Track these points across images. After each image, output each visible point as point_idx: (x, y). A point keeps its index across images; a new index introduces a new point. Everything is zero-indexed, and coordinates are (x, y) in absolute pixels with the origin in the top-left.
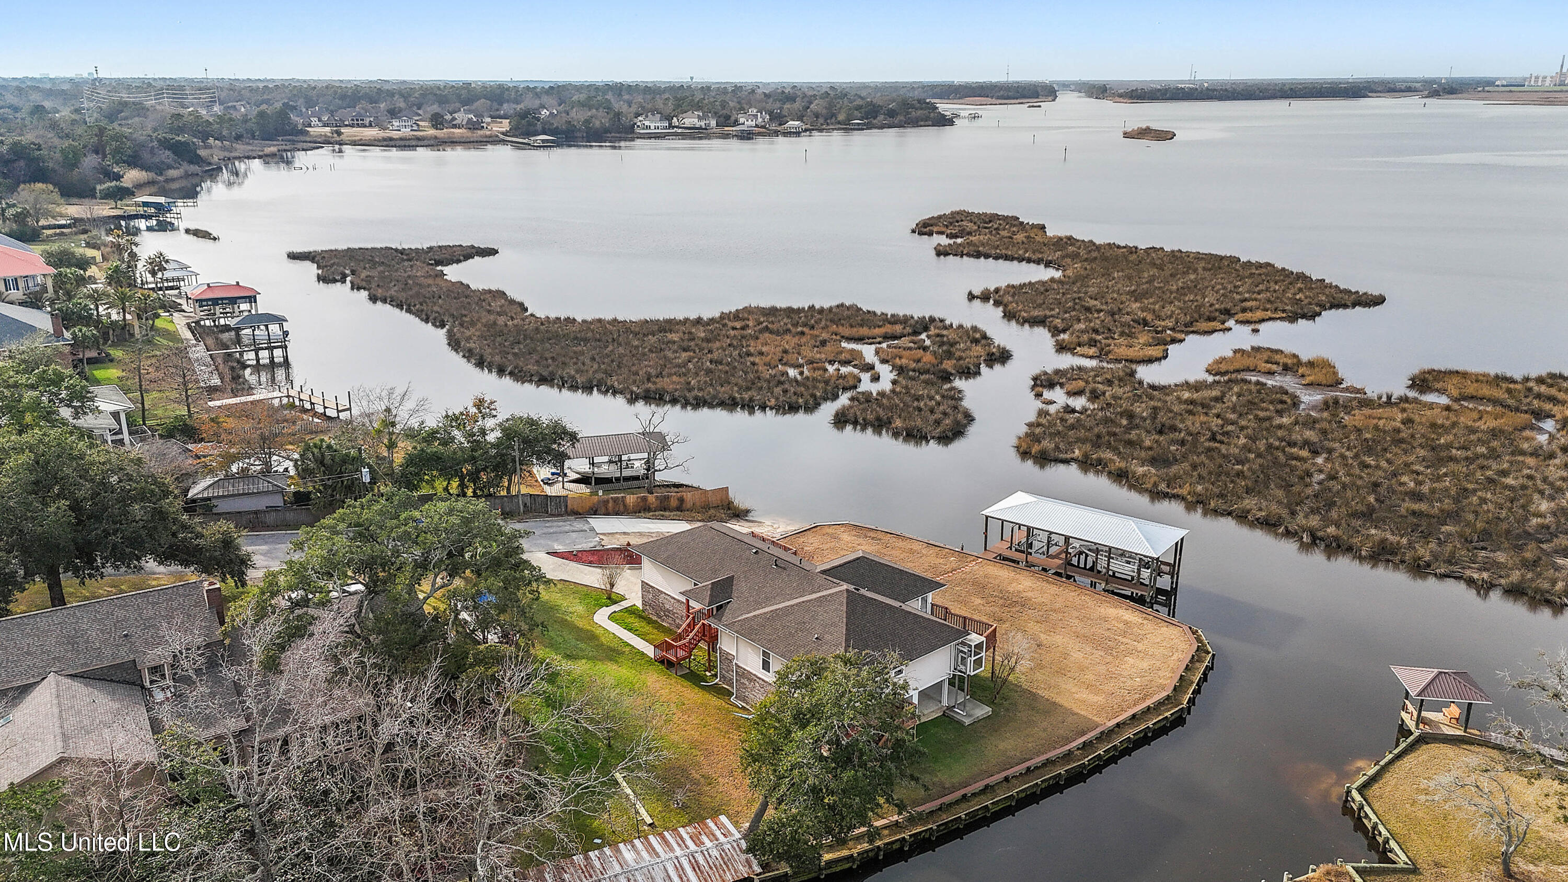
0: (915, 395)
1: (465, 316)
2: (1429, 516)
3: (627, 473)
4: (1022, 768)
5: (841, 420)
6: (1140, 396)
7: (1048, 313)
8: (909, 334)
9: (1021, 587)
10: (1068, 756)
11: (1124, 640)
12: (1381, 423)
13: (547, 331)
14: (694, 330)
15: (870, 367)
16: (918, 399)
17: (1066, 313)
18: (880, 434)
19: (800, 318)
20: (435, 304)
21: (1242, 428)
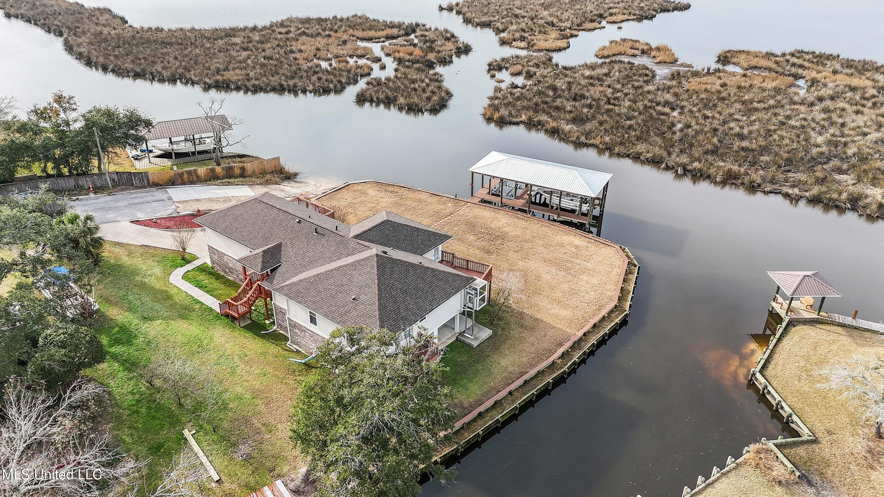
0: (411, 79)
1: (78, 27)
2: (753, 150)
3: (200, 148)
4: (520, 382)
5: (361, 99)
6: (558, 75)
7: (492, 19)
8: (403, 35)
9: (500, 224)
10: (552, 366)
11: (578, 261)
12: (709, 87)
13: (141, 38)
14: (251, 35)
15: (378, 60)
16: (413, 82)
17: (503, 18)
18: (389, 108)
19: (327, 25)
20: (55, 19)
21: (626, 95)
